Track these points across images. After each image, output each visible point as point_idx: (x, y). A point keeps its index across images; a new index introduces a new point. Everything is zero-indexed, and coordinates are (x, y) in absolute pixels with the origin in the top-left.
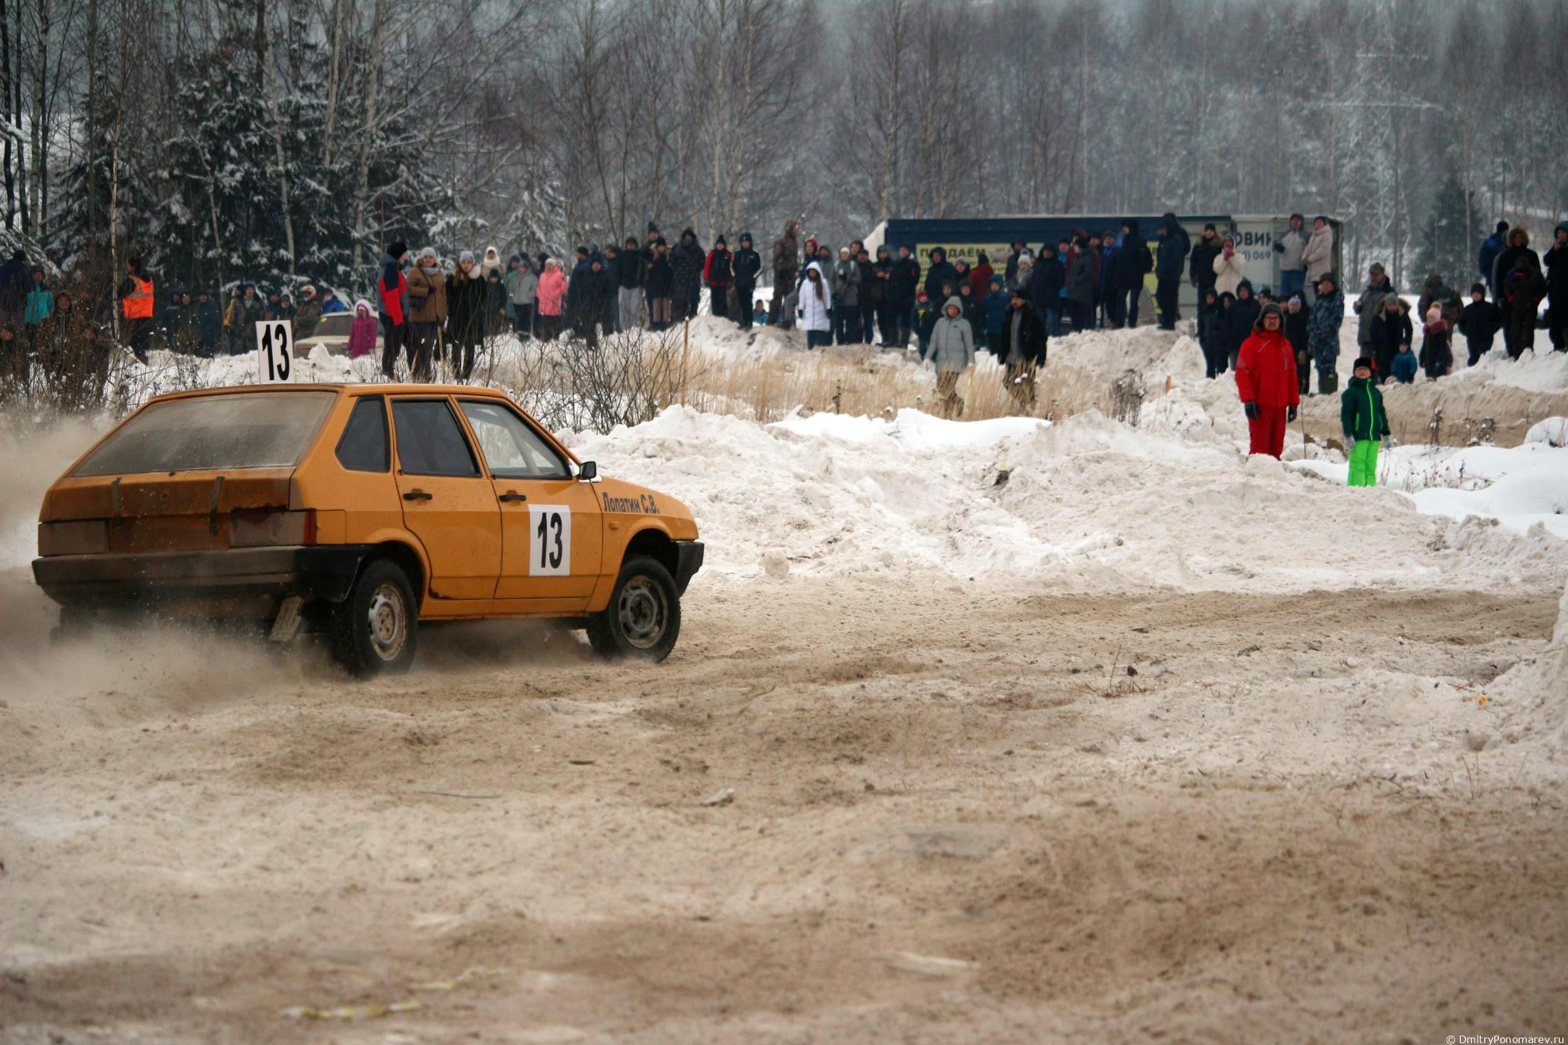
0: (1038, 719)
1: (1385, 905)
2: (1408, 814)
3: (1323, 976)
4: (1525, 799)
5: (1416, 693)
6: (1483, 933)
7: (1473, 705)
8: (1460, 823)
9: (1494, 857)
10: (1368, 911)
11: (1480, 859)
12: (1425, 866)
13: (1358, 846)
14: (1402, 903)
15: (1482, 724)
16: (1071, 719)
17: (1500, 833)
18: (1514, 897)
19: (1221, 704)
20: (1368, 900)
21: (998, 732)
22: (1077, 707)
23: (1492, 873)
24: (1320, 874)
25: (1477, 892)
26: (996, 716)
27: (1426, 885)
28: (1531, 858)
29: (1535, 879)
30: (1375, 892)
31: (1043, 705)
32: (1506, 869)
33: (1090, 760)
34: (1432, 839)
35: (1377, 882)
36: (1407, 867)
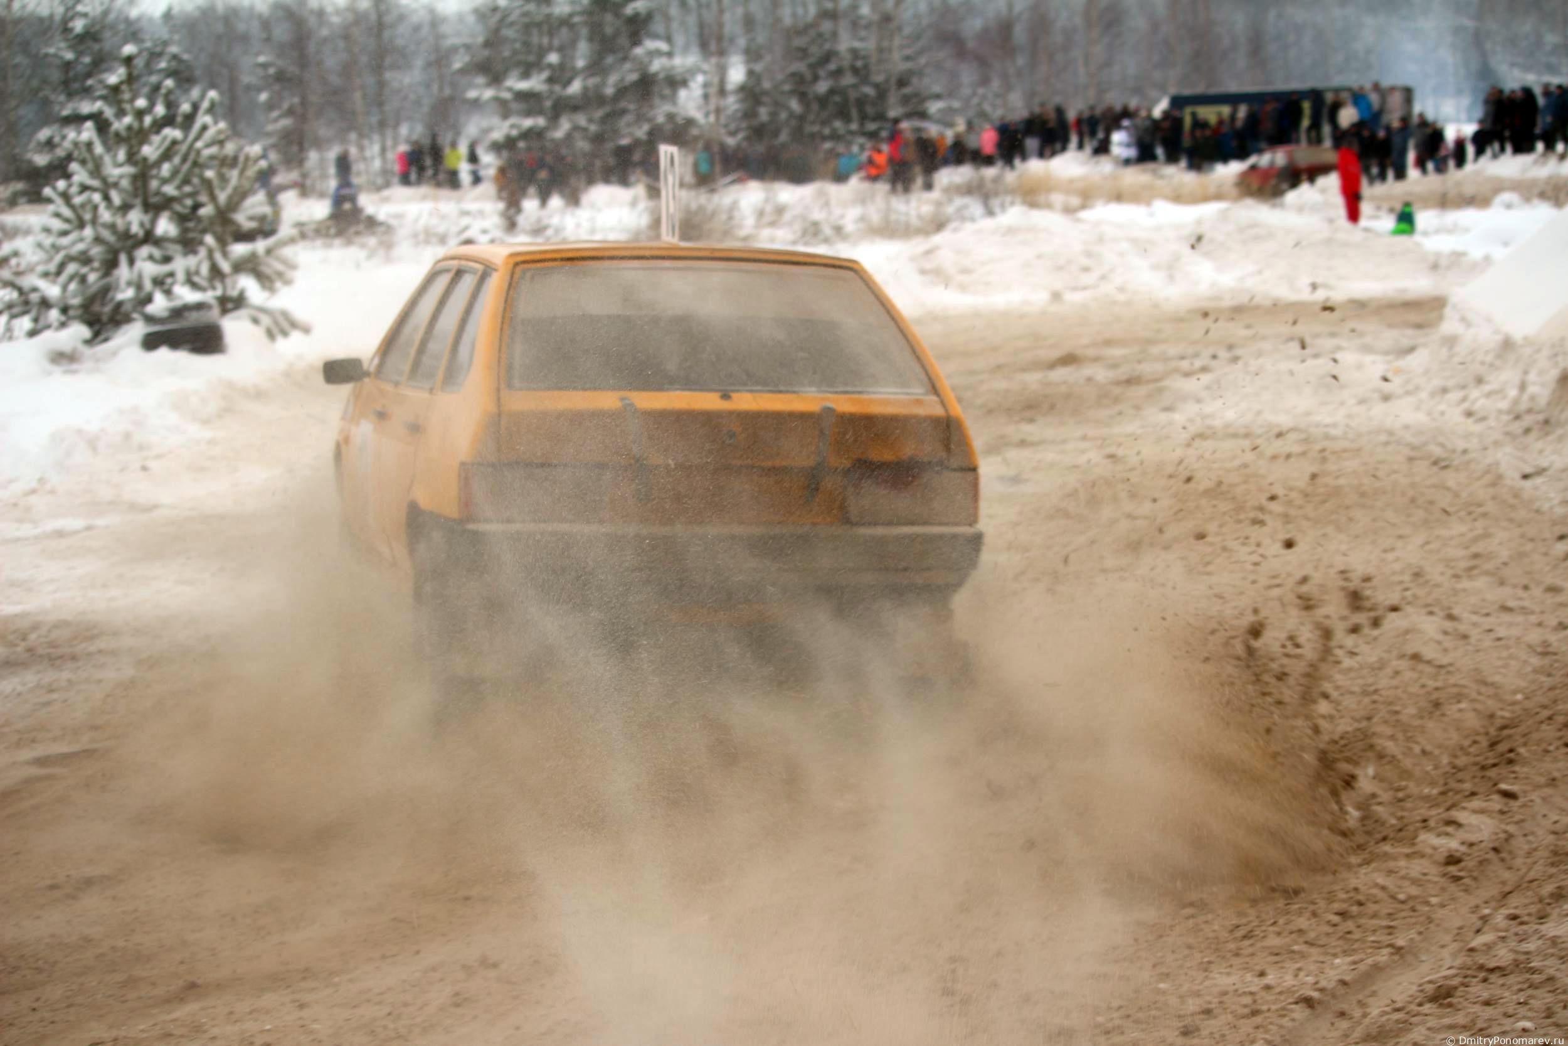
0: (1141, 391)
2: (1304, 453)
3: (1210, 568)
4: (1383, 438)
5: (1360, 367)
8: (1333, 458)
9: (1342, 481)
11: (1335, 483)
12: (1302, 487)
16: (1160, 391)
17: (1351, 464)
18: (1347, 508)
21: (1117, 400)
22: (1166, 383)
23: (1337, 491)
24: (1234, 498)
25: (1327, 504)
26: (1117, 390)
27: (1299, 501)
28: (1365, 481)
29: (1363, 495)
31: (1149, 382)
32: (1347, 489)
33: (1163, 417)
36: (1291, 489)
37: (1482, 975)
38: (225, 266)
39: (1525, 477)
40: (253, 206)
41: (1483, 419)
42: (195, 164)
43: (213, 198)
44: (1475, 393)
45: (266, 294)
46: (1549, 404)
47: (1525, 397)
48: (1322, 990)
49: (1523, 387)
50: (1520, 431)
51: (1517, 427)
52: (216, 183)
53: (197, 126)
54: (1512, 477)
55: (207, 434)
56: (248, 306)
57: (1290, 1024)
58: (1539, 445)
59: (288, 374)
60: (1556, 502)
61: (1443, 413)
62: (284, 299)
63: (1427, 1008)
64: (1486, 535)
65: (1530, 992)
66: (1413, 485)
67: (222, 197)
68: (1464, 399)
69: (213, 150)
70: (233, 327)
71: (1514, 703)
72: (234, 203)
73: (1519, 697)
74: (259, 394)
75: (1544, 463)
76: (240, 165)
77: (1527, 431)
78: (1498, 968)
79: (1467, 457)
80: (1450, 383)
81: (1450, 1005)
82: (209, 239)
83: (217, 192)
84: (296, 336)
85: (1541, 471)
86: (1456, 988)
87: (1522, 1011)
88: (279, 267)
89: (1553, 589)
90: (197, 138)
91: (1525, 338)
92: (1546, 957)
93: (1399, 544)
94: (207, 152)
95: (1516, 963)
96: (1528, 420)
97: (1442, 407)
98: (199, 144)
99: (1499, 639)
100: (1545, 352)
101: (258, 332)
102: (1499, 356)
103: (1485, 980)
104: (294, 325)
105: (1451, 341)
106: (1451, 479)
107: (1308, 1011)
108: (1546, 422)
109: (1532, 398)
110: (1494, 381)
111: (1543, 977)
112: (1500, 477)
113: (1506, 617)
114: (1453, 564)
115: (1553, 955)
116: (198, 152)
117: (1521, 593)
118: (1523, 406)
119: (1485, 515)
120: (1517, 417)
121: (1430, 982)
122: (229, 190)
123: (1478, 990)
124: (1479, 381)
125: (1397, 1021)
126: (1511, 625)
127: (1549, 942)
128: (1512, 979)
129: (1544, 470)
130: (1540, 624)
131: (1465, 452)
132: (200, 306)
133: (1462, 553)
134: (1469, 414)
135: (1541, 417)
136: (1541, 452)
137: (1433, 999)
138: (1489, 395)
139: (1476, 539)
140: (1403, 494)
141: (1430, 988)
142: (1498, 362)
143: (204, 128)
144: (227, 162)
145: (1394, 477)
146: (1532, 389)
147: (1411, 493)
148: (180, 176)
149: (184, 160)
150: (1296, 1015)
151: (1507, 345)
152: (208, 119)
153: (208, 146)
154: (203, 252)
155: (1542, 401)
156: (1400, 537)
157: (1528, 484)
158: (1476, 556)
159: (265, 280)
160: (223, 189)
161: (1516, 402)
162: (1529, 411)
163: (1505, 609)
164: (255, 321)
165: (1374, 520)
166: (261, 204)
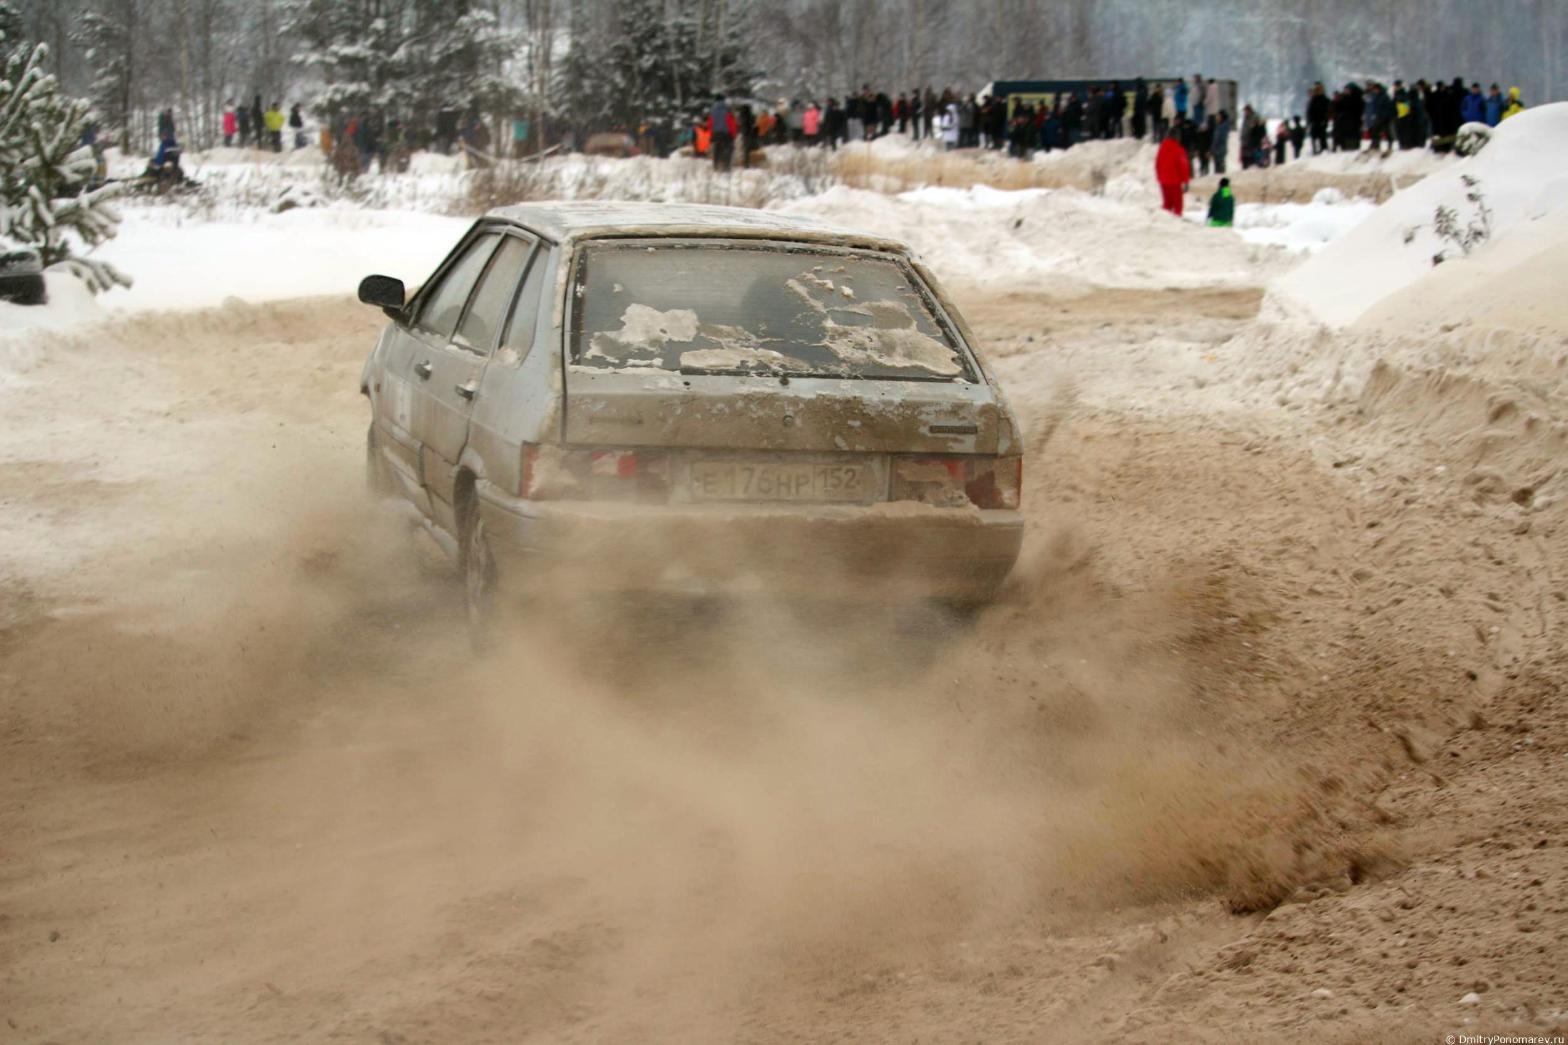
1: (1078, 496)
2: (1117, 435)
4: (1197, 422)
5: (1175, 353)
6: (1132, 513)
7: (1205, 361)
8: (1146, 440)
9: (1154, 463)
10: (1067, 500)
11: (1147, 465)
12: (1115, 468)
13: (1077, 457)
14: (1091, 494)
15: (1208, 372)
17: (1164, 447)
18: (1158, 489)
19: (1064, 361)
20: (1068, 493)
23: (1149, 473)
24: (1046, 476)
25: (1139, 485)
27: (1112, 482)
28: (1178, 464)
29: (1175, 477)
30: (1074, 488)
32: (1159, 471)
34: (1125, 451)
35: (1077, 480)
36: (1104, 470)
37: (1282, 943)
38: (49, 219)
39: (1337, 465)
40: (79, 159)
41: (1297, 408)
42: (23, 115)
43: (39, 150)
44: (1289, 382)
45: (89, 247)
46: (1363, 394)
47: (1340, 387)
48: (1121, 953)
49: (1337, 377)
50: (1333, 420)
51: (1330, 417)
52: (42, 134)
53: (26, 77)
54: (1324, 465)
55: (25, 383)
56: (69, 258)
57: (1090, 985)
58: (1352, 434)
59: (107, 327)
60: (1367, 491)
61: (1257, 401)
62: (105, 253)
63: (1227, 973)
64: (1297, 520)
65: (1329, 961)
66: (1225, 469)
67: (48, 149)
68: (1279, 388)
69: (41, 102)
70: (56, 279)
71: (1321, 684)
72: (59, 157)
73: (1325, 678)
74: (79, 346)
75: (1358, 454)
76: (67, 118)
77: (1341, 421)
78: (1299, 937)
79: (1280, 444)
80: (1266, 372)
81: (1250, 971)
82: (34, 190)
83: (43, 143)
84: (116, 289)
85: (1353, 461)
86: (1255, 955)
87: (1321, 978)
88: (103, 220)
89: (1359, 576)
90: (25, 91)
91: (1341, 329)
92: (1345, 928)
93: (1210, 526)
94: (35, 104)
95: (1316, 934)
96: (1341, 411)
97: (1256, 395)
98: (27, 96)
99: (1307, 622)
100: (1361, 344)
101: (81, 284)
102: (1314, 347)
103: (1284, 949)
104: (115, 278)
105: (1267, 331)
106: (1263, 465)
107: (1108, 973)
108: (1360, 412)
109: (1347, 388)
110: (1310, 371)
111: (1342, 947)
112: (1312, 464)
113: (1313, 601)
114: (1262, 547)
115: (1352, 927)
116: (26, 103)
117: (1329, 577)
118: (1338, 396)
119: (1296, 500)
120: (1331, 407)
121: (1230, 949)
122: (56, 142)
123: (1275, 957)
124: (1295, 370)
125: (1196, 985)
126: (1319, 609)
127: (1349, 915)
128: (1311, 948)
129: (1357, 459)
130: (1348, 608)
131: (1278, 438)
132: (22, 257)
133: (1270, 537)
134: (1283, 403)
135: (1355, 407)
136: (1354, 441)
137: (1233, 965)
138: (1303, 384)
139: (1287, 524)
140: (1215, 478)
141: (1230, 955)
142: (1313, 352)
143: (34, 79)
144: (54, 116)
145: (1206, 460)
146: (1347, 379)
147: (1222, 478)
148: (8, 126)
149: (12, 111)
150: (1095, 977)
151: (1324, 335)
152: (37, 71)
153: (35, 98)
154: (27, 203)
155: (1357, 392)
156: (1211, 519)
157: (1340, 472)
158: (1288, 540)
159: (89, 234)
160: (49, 141)
161: (1330, 392)
162: (1344, 401)
163: (1312, 592)
164: (77, 273)
165: (1186, 502)
166: (87, 157)
